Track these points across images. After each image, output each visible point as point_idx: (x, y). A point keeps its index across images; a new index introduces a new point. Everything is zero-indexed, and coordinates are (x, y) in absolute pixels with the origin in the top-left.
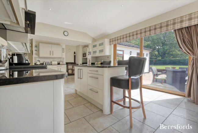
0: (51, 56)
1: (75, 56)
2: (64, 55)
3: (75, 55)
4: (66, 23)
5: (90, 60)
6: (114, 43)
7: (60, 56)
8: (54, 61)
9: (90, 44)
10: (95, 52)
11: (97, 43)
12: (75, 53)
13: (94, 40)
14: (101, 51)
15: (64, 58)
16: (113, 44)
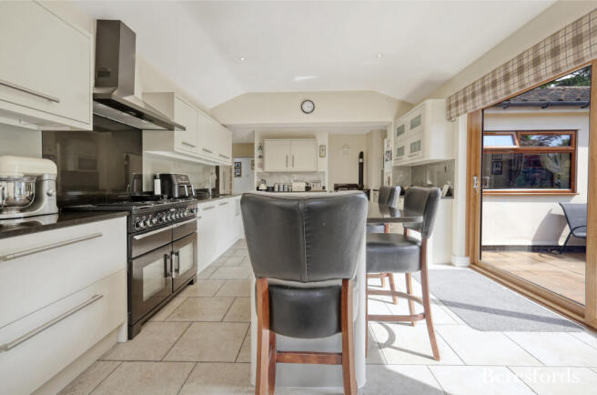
0: (290, 169)
1: (361, 165)
2: (323, 165)
3: (361, 160)
4: (298, 79)
5: (389, 179)
6: (470, 109)
7: (312, 169)
8: (296, 181)
9: (391, 123)
10: (401, 151)
11: (407, 119)
12: (361, 155)
13: (406, 106)
14: (416, 147)
15: (324, 173)
16: (466, 111)
